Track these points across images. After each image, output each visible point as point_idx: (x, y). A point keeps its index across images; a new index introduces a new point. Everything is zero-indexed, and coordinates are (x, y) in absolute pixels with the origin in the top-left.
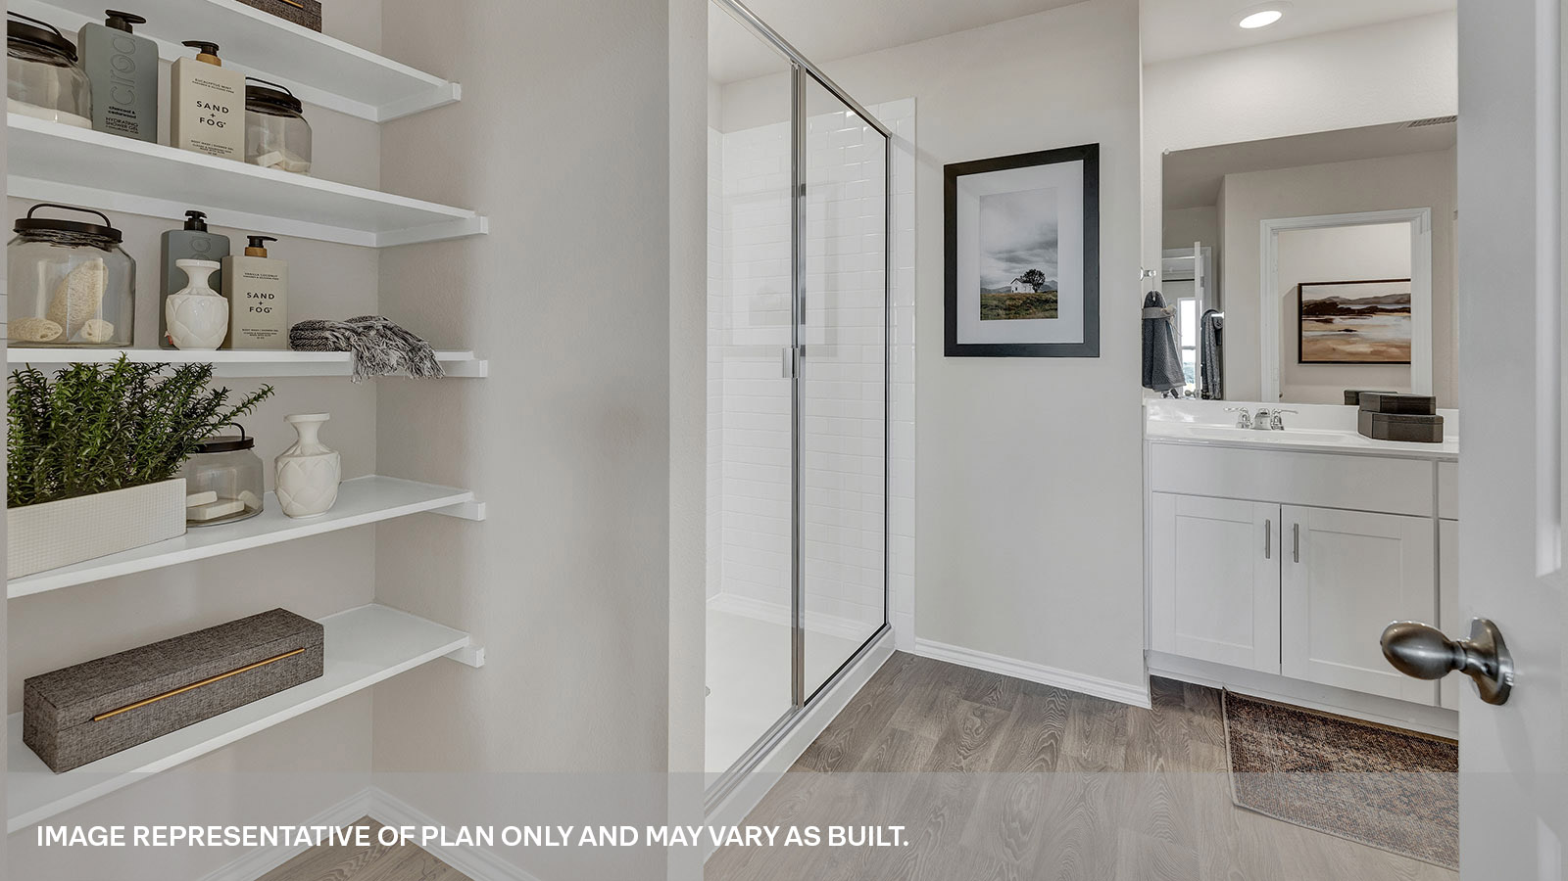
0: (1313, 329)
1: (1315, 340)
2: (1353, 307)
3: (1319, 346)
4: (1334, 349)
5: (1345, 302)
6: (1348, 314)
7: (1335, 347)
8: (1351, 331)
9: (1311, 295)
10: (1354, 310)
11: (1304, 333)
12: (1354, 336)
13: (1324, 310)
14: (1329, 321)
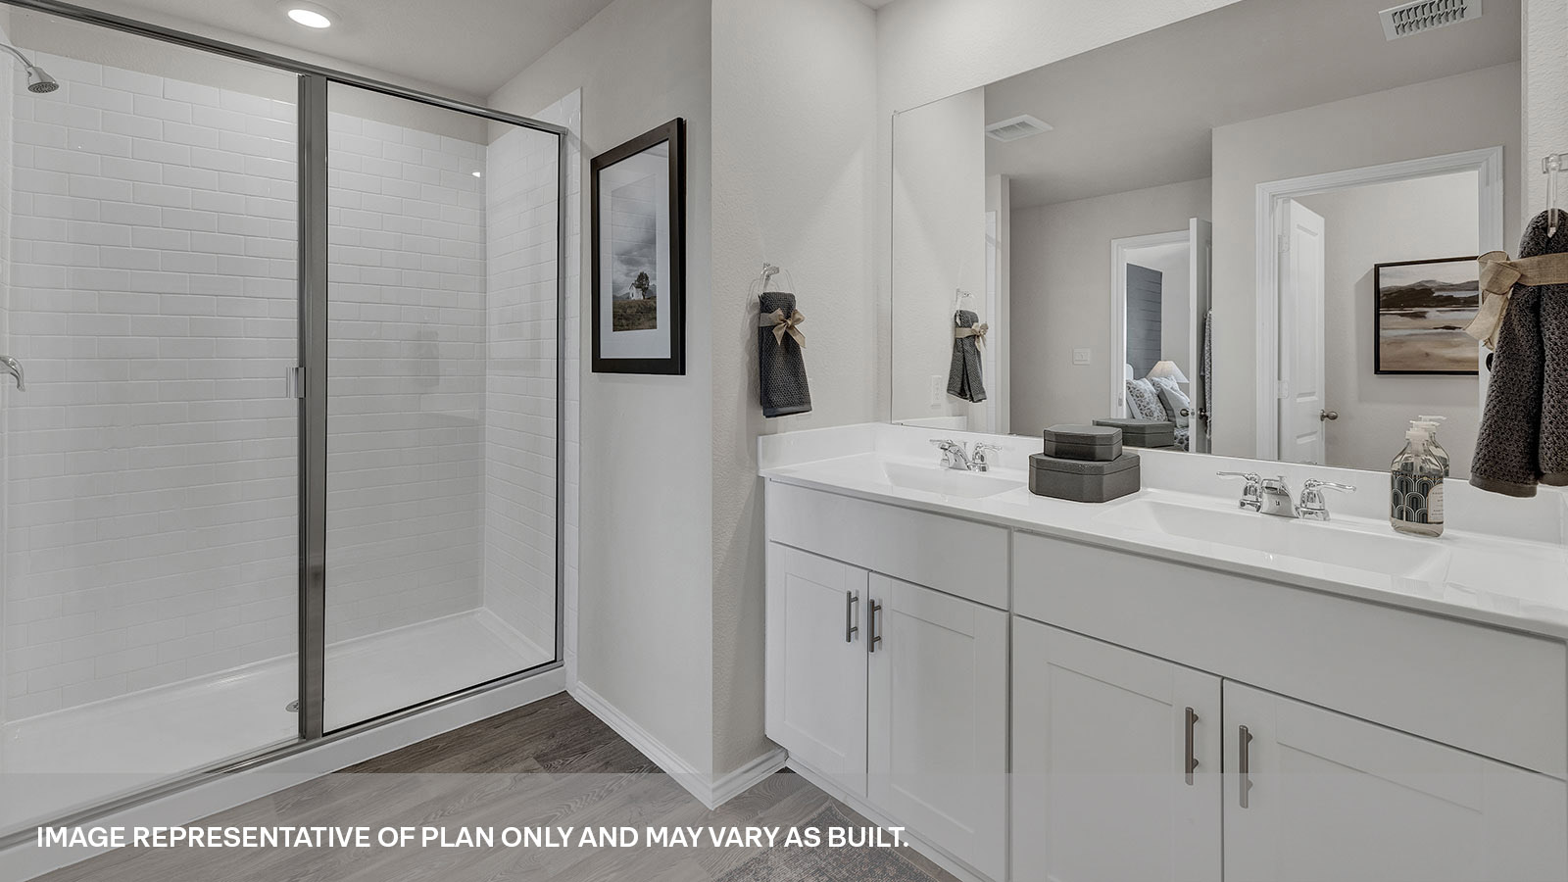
0: (1396, 326)
1: (1398, 342)
2: (1457, 295)
3: (1405, 350)
4: (1427, 354)
5: (1443, 288)
6: (1450, 305)
7: (1428, 350)
8: (1454, 328)
9: (1390, 281)
10: (1458, 299)
11: (1381, 332)
12: (1460, 334)
13: (1416, 299)
14: (1421, 315)
